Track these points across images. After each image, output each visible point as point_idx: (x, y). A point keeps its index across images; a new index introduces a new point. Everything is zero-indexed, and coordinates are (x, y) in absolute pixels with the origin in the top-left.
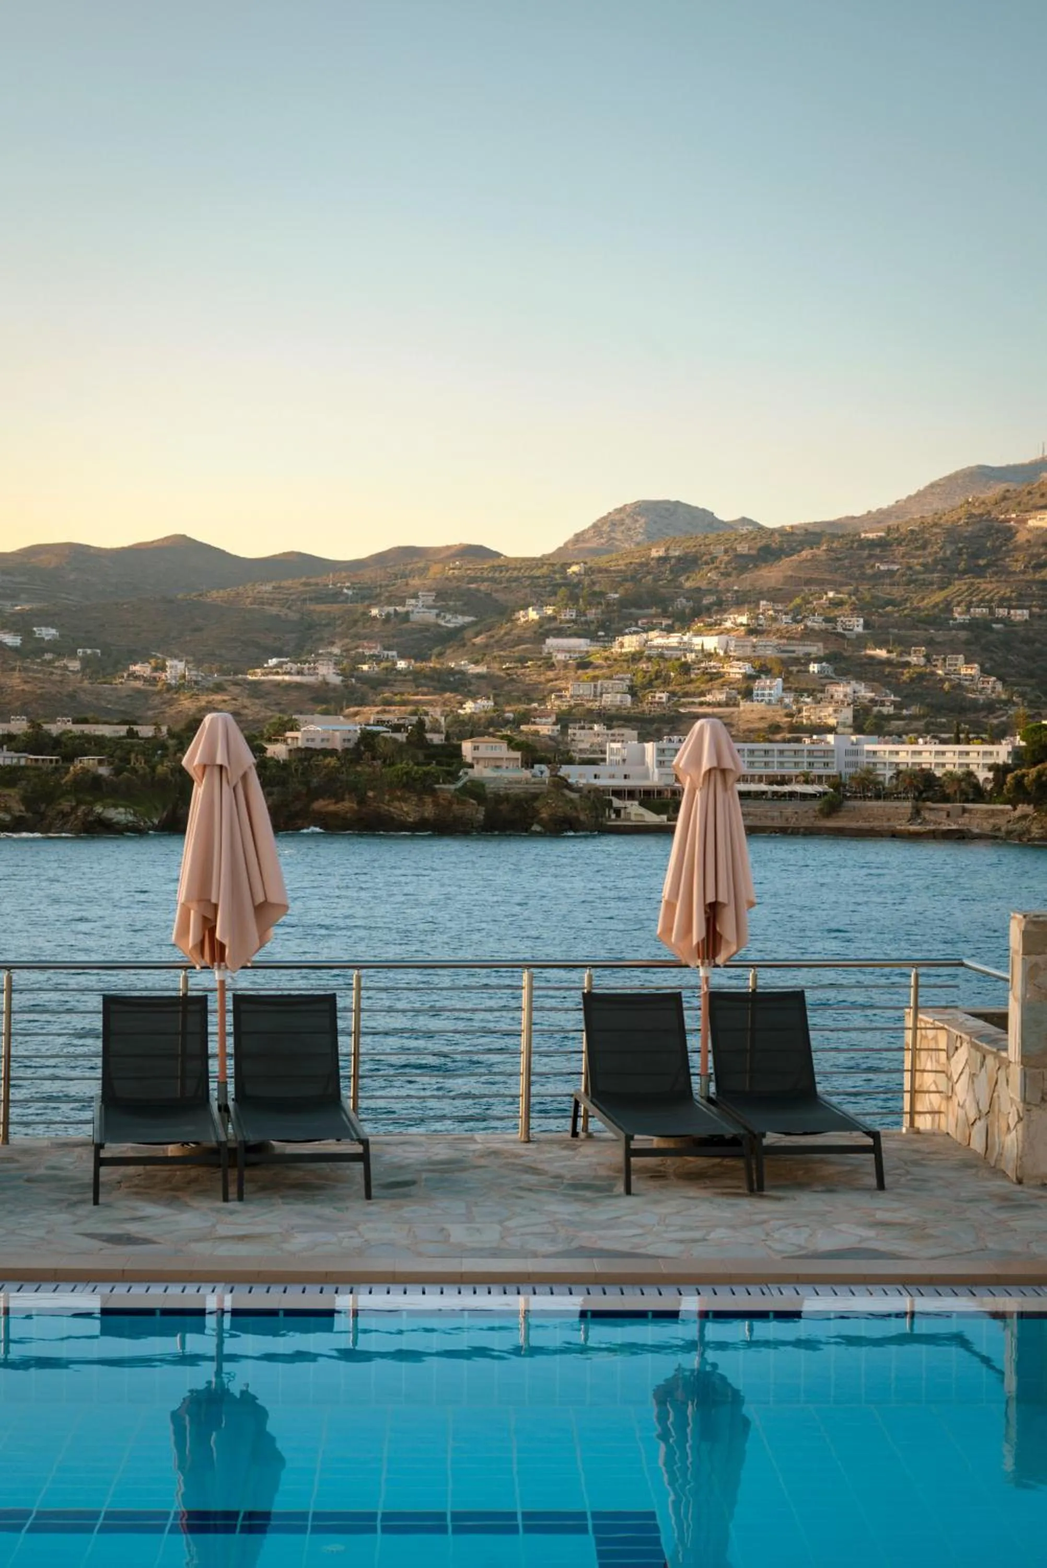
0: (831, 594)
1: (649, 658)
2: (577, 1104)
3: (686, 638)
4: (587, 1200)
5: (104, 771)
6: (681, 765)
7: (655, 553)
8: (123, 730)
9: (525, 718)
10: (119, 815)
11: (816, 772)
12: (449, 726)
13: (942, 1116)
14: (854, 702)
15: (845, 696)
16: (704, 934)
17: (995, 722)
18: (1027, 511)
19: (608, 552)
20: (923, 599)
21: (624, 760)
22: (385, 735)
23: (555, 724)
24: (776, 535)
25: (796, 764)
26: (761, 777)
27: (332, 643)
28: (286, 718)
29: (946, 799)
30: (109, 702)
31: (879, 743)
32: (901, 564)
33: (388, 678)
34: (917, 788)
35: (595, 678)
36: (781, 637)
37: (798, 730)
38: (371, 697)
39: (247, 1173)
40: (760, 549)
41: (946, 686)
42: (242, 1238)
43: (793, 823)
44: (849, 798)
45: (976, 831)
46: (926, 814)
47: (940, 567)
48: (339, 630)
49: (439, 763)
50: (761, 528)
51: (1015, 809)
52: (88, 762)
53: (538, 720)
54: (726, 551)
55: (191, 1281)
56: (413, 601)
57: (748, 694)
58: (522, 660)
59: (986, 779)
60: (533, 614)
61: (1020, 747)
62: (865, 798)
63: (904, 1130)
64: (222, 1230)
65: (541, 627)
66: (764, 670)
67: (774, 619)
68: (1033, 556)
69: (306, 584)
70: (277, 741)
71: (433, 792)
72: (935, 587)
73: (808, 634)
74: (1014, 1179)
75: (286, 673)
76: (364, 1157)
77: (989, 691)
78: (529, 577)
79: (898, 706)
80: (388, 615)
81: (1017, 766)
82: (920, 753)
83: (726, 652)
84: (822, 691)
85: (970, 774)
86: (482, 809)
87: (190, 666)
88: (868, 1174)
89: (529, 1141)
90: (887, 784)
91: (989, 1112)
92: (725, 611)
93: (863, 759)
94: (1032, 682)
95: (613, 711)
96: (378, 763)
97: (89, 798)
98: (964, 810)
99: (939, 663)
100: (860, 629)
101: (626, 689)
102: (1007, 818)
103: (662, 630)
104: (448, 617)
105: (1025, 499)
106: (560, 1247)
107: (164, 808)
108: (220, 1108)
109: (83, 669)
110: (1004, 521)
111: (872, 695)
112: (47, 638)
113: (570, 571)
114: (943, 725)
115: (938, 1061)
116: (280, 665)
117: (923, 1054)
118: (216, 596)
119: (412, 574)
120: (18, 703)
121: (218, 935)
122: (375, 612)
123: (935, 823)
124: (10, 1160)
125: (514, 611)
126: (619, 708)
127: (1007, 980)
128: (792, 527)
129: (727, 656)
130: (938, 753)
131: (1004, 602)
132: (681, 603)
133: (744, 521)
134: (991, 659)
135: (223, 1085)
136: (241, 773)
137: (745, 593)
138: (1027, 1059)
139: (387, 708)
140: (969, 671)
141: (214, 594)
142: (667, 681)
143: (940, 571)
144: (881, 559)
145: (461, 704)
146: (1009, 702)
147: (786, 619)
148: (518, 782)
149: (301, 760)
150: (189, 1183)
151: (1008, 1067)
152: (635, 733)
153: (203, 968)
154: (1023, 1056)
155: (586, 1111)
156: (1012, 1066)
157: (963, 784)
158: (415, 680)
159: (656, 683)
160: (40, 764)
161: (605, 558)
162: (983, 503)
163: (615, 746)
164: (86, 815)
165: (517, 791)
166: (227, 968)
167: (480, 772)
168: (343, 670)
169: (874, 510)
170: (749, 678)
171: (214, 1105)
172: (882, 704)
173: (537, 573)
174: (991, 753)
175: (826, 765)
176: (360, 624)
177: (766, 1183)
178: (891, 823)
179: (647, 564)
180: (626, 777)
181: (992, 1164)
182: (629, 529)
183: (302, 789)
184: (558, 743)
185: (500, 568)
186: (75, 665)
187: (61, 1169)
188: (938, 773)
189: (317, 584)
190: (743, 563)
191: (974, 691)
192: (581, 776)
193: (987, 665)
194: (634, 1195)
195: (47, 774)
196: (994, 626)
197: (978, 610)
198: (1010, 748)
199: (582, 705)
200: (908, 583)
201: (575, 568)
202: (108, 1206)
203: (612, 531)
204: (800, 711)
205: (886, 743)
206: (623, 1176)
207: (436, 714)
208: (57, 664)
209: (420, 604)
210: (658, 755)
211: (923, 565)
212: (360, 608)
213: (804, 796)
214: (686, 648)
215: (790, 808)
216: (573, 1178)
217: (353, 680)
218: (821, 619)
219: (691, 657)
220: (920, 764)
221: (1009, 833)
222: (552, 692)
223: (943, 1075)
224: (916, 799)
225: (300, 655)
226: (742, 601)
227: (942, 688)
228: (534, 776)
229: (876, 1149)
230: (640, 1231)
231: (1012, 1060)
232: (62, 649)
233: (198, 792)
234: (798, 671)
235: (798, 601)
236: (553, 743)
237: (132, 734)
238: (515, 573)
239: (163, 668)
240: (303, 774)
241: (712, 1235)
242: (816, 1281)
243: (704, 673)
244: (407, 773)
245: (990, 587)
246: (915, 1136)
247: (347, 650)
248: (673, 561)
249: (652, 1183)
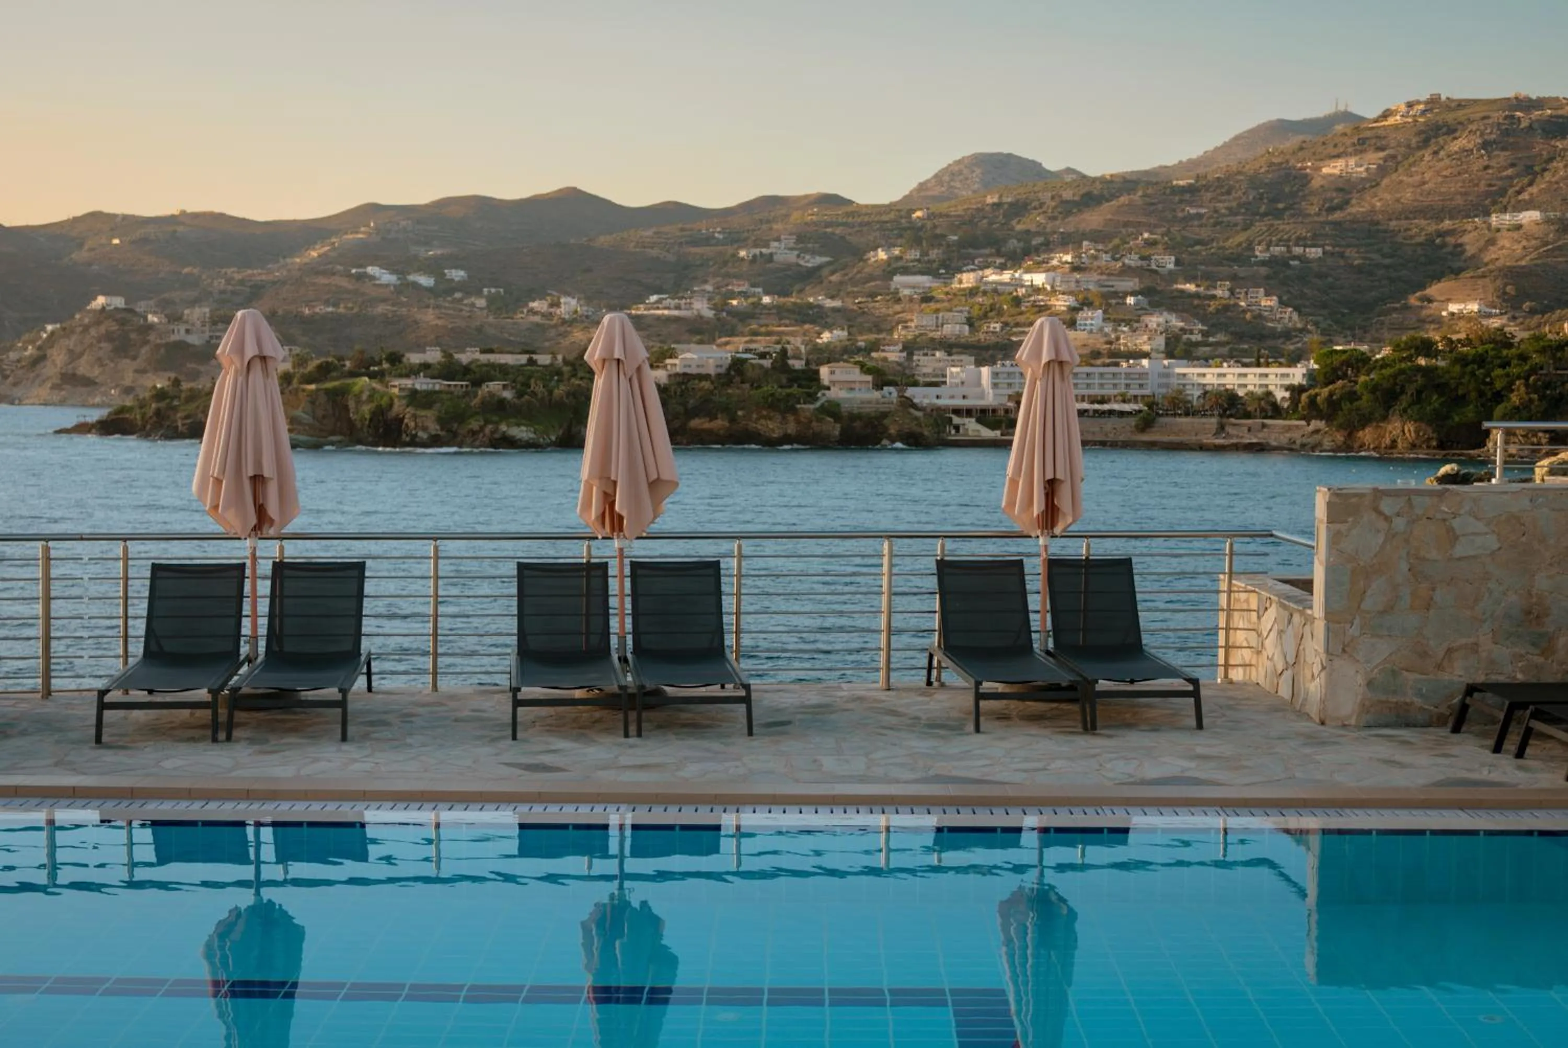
0: (1146, 235)
1: (985, 293)
2: (931, 657)
3: (1017, 275)
4: (942, 737)
5: (508, 395)
6: (1024, 357)
7: (990, 200)
8: (523, 359)
9: (874, 346)
10: (521, 432)
11: (1132, 392)
12: (809, 353)
13: (1253, 669)
14: (1166, 331)
15: (1158, 325)
16: (1043, 507)
17: (1292, 347)
18: (1321, 160)
19: (948, 199)
20: (1228, 239)
21: (963, 383)
22: (753, 361)
23: (901, 351)
24: (1098, 183)
25: (1115, 385)
26: (1083, 397)
27: (705, 282)
28: (666, 347)
29: (1248, 415)
30: (511, 335)
31: (1188, 367)
32: (1207, 207)
33: (755, 312)
34: (1221, 406)
35: (937, 311)
36: (1102, 274)
37: (1116, 356)
38: (740, 327)
39: (644, 715)
40: (1083, 196)
41: (1248, 316)
42: (642, 767)
43: (1111, 437)
44: (1162, 415)
45: (1274, 443)
46: (1229, 429)
47: (1243, 210)
48: (711, 270)
49: (799, 386)
50: (1084, 177)
51: (1309, 425)
52: (494, 386)
53: (886, 348)
54: (1053, 198)
55: (598, 802)
56: (776, 244)
57: (1072, 324)
58: (872, 295)
59: (1283, 398)
60: (882, 255)
61: (1314, 370)
62: (1175, 415)
63: (1219, 681)
64: (623, 760)
65: (889, 265)
66: (1086, 303)
67: (1095, 258)
68: (1325, 200)
69: (682, 230)
70: (658, 367)
71: (794, 411)
72: (1239, 228)
73: (1127, 271)
74: (1318, 721)
75: (665, 308)
76: (746, 700)
77: (1286, 321)
78: (878, 222)
79: (1205, 334)
80: (755, 256)
81: (1311, 387)
82: (1224, 375)
83: (1052, 287)
84: (1138, 321)
85: (1269, 394)
86: (838, 426)
87: (582, 302)
88: (1188, 716)
89: (889, 690)
90: (1195, 403)
91: (1295, 663)
92: (1052, 251)
93: (1174, 381)
94: (1325, 312)
95: (953, 340)
96: (747, 386)
97: (495, 418)
98: (1264, 426)
99: (1242, 296)
100: (1171, 266)
101: (964, 320)
102: (1301, 433)
103: (996, 268)
104: (807, 257)
105: (1320, 149)
106: (918, 775)
107: (560, 427)
108: (619, 659)
109: (488, 307)
110: (1301, 169)
111: (1181, 324)
112: (457, 279)
113: (914, 216)
114: (1246, 351)
115: (1249, 621)
116: (659, 301)
117: (1236, 614)
118: (603, 241)
119: (775, 220)
120: (433, 337)
121: (617, 508)
122: (743, 253)
123: (1237, 436)
124: (441, 704)
125: (866, 252)
126: (958, 336)
127: (1313, 547)
128: (1112, 176)
129: (1054, 291)
130: (1240, 375)
131: (1300, 241)
132: (1013, 244)
133: (1069, 171)
134: (1289, 292)
135: (622, 639)
136: (636, 366)
137: (1069, 235)
138: (1330, 615)
139: (755, 338)
140: (1269, 303)
141: (602, 239)
142: (1000, 313)
143: (1244, 214)
144: (1191, 204)
145: (819, 334)
146: (1303, 330)
147: (1105, 257)
148: (869, 402)
149: (679, 384)
150: (595, 722)
151: (1312, 623)
152: (973, 359)
153: (604, 538)
154: (1327, 613)
155: (939, 662)
156: (1316, 622)
157: (1263, 403)
158: (778, 313)
159: (990, 314)
160: (452, 389)
161: (946, 204)
162: (1282, 152)
163: (954, 370)
164: (492, 433)
165: (868, 410)
166: (625, 537)
167: (836, 393)
168: (715, 305)
169: (1184, 160)
170: (1073, 310)
171: (615, 657)
172: (1191, 332)
173: (885, 218)
174: (1288, 375)
175: (1141, 386)
176: (730, 264)
177: (1098, 724)
178: (1198, 437)
179: (983, 210)
180: (964, 397)
181: (1298, 708)
182: (967, 179)
183: (680, 409)
184: (904, 368)
185: (852, 214)
186: (481, 303)
187: (484, 711)
188: (1241, 393)
189: (691, 230)
190: (1068, 208)
191: (1272, 321)
192: (924, 397)
193: (1285, 298)
194: (984, 733)
195: (458, 397)
196: (1292, 263)
197: (1277, 249)
198: (1304, 371)
199: (925, 334)
200: (1215, 225)
201: (919, 214)
202: (525, 741)
203: (952, 180)
204: (1118, 338)
205: (1194, 366)
206: (973, 717)
207: (797, 343)
208: (466, 302)
209: (783, 246)
210: (993, 378)
211: (1227, 208)
212: (730, 250)
213: (1122, 414)
214: (1019, 284)
215: (1109, 424)
216: (928, 719)
217: (724, 314)
218: (1137, 257)
219: (1021, 291)
220: (1224, 385)
221: (1303, 446)
222: (898, 323)
223: (1254, 633)
224: (1221, 416)
225: (677, 292)
226: (1068, 241)
227: (1244, 318)
228: (883, 397)
229: (1195, 694)
230: (988, 762)
231: (1316, 615)
232: (470, 288)
233: (599, 383)
234: (1118, 304)
235: (1116, 241)
236: (899, 368)
237: (531, 362)
238: (866, 219)
239: (557, 305)
240: (681, 396)
241: (1053, 766)
242: (1144, 803)
243: (1033, 306)
244: (772, 395)
245: (1287, 228)
246: (1230, 686)
247: (718, 288)
248: (1006, 206)
249: (997, 723)
